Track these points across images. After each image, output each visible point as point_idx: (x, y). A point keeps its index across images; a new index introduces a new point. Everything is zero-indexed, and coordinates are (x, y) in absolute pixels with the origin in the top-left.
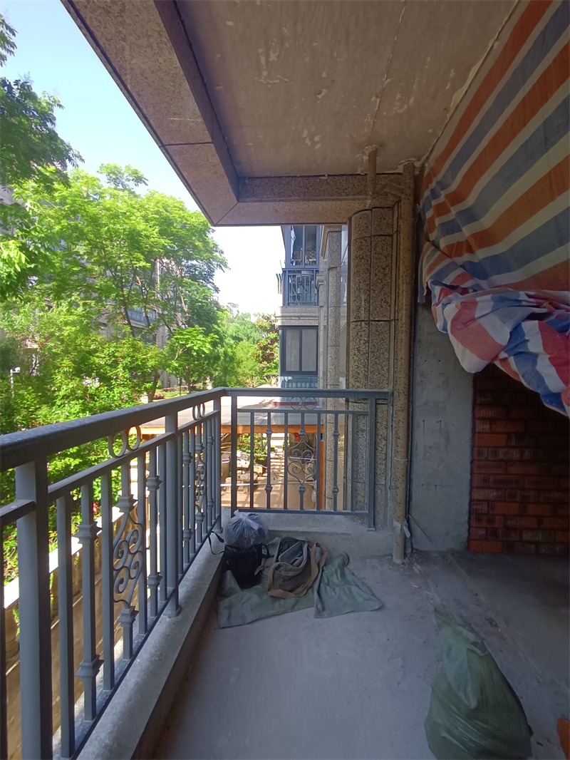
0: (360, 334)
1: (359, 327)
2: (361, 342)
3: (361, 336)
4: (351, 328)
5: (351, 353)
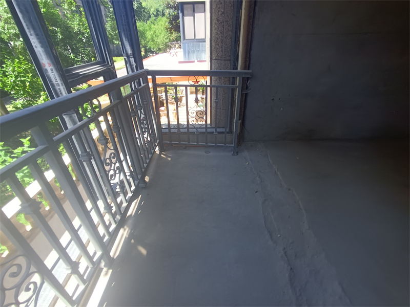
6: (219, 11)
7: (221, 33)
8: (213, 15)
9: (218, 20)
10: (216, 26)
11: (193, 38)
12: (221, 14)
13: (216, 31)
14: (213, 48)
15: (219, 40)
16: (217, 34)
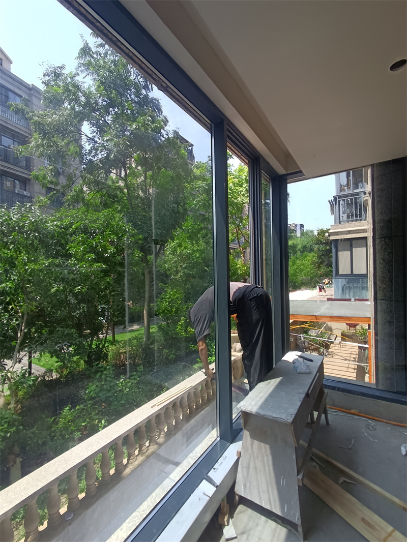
1: (383, 242)
3: (385, 249)
4: (376, 243)
5: (378, 262)
6: (385, 252)
7: (389, 272)
9: (384, 260)
10: (381, 266)
12: (389, 254)
13: (382, 270)
14: (378, 287)
15: (386, 280)
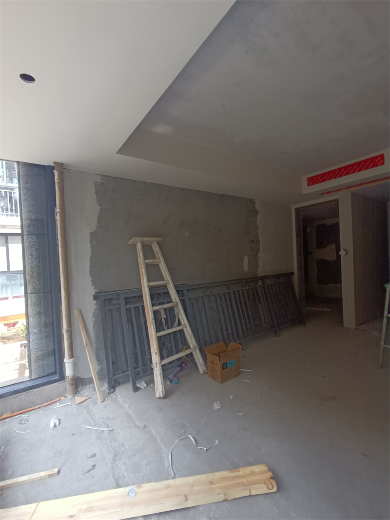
0: (31, 244)
1: (31, 239)
2: (33, 249)
3: (32, 245)
4: (25, 239)
5: (26, 258)
6: (32, 248)
7: (37, 267)
8: (25, 251)
9: (32, 256)
10: (29, 261)
11: (6, 270)
12: (36, 251)
13: (31, 265)
14: (28, 281)
15: (35, 274)
16: (32, 268)
